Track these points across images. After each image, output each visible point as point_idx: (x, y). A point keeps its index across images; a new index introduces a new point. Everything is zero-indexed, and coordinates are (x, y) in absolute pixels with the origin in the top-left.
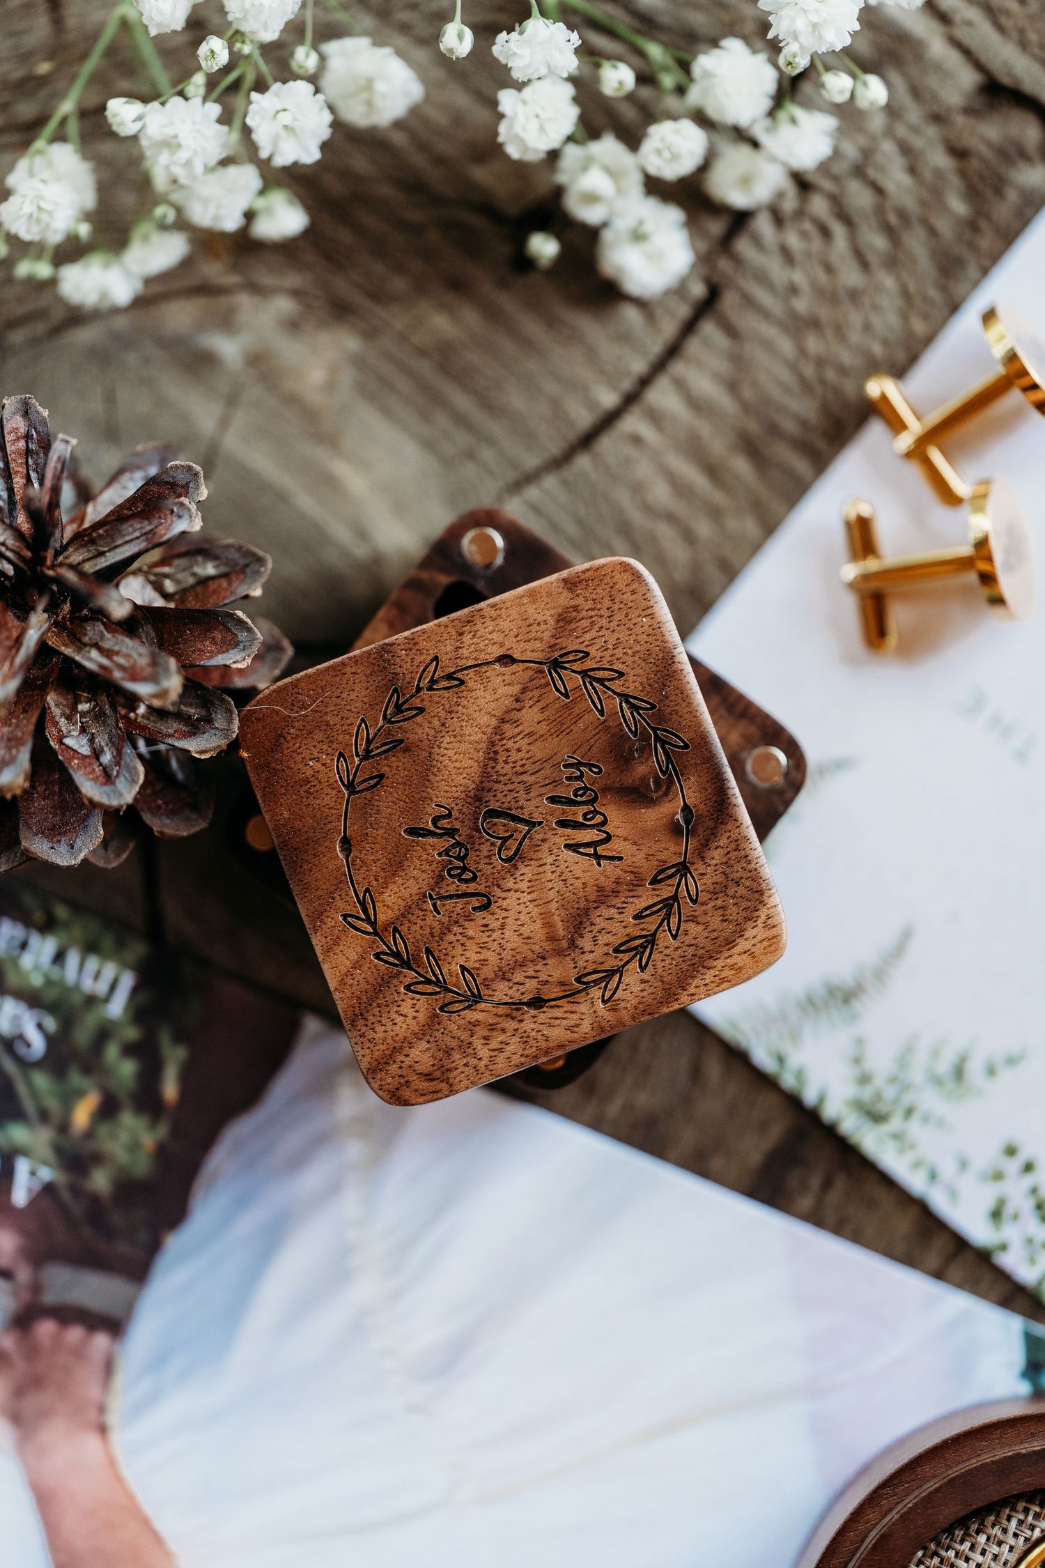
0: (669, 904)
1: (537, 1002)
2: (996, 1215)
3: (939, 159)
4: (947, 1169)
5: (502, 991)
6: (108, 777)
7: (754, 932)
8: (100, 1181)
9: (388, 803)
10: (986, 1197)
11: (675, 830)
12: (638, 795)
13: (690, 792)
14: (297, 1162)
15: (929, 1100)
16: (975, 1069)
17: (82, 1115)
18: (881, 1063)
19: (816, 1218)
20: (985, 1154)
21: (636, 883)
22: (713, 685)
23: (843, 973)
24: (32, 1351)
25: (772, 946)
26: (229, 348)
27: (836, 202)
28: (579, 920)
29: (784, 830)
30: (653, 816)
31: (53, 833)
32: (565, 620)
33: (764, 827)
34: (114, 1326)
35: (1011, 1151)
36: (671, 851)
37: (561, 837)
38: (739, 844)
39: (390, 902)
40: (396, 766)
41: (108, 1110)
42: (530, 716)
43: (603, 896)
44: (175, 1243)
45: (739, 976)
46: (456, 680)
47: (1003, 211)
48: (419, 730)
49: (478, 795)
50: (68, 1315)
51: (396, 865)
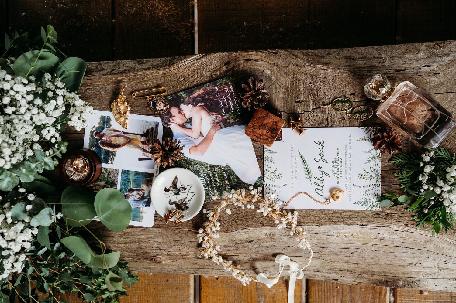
0: (268, 139)
1: (257, 137)
2: (266, 169)
3: (321, 119)
4: (266, 165)
5: (256, 134)
6: (249, 104)
7: (270, 145)
8: (228, 121)
9: (260, 120)
10: (267, 168)
11: (272, 136)
12: (272, 132)
13: (274, 135)
14: (238, 130)
15: (269, 161)
16: (273, 162)
17: (231, 117)
18: (269, 157)
19: (258, 160)
20: (269, 166)
21: (267, 136)
22: (281, 131)
23: (272, 151)
24: (216, 125)
25: (270, 146)
26: (278, 90)
27: (313, 116)
28: (263, 135)
29: (277, 142)
30: (272, 134)
31: (244, 104)
32: (278, 121)
33: (276, 140)
34: (221, 128)
35: (270, 167)
36: (270, 137)
37: (266, 130)
38: (274, 140)
39: (255, 124)
40: (263, 119)
41: (232, 118)
42: (271, 123)
43: (265, 135)
44: (228, 127)
45: (267, 146)
46: (270, 118)
47: (321, 125)
48: (266, 118)
49: (265, 124)
50: (220, 125)
51: (258, 123)
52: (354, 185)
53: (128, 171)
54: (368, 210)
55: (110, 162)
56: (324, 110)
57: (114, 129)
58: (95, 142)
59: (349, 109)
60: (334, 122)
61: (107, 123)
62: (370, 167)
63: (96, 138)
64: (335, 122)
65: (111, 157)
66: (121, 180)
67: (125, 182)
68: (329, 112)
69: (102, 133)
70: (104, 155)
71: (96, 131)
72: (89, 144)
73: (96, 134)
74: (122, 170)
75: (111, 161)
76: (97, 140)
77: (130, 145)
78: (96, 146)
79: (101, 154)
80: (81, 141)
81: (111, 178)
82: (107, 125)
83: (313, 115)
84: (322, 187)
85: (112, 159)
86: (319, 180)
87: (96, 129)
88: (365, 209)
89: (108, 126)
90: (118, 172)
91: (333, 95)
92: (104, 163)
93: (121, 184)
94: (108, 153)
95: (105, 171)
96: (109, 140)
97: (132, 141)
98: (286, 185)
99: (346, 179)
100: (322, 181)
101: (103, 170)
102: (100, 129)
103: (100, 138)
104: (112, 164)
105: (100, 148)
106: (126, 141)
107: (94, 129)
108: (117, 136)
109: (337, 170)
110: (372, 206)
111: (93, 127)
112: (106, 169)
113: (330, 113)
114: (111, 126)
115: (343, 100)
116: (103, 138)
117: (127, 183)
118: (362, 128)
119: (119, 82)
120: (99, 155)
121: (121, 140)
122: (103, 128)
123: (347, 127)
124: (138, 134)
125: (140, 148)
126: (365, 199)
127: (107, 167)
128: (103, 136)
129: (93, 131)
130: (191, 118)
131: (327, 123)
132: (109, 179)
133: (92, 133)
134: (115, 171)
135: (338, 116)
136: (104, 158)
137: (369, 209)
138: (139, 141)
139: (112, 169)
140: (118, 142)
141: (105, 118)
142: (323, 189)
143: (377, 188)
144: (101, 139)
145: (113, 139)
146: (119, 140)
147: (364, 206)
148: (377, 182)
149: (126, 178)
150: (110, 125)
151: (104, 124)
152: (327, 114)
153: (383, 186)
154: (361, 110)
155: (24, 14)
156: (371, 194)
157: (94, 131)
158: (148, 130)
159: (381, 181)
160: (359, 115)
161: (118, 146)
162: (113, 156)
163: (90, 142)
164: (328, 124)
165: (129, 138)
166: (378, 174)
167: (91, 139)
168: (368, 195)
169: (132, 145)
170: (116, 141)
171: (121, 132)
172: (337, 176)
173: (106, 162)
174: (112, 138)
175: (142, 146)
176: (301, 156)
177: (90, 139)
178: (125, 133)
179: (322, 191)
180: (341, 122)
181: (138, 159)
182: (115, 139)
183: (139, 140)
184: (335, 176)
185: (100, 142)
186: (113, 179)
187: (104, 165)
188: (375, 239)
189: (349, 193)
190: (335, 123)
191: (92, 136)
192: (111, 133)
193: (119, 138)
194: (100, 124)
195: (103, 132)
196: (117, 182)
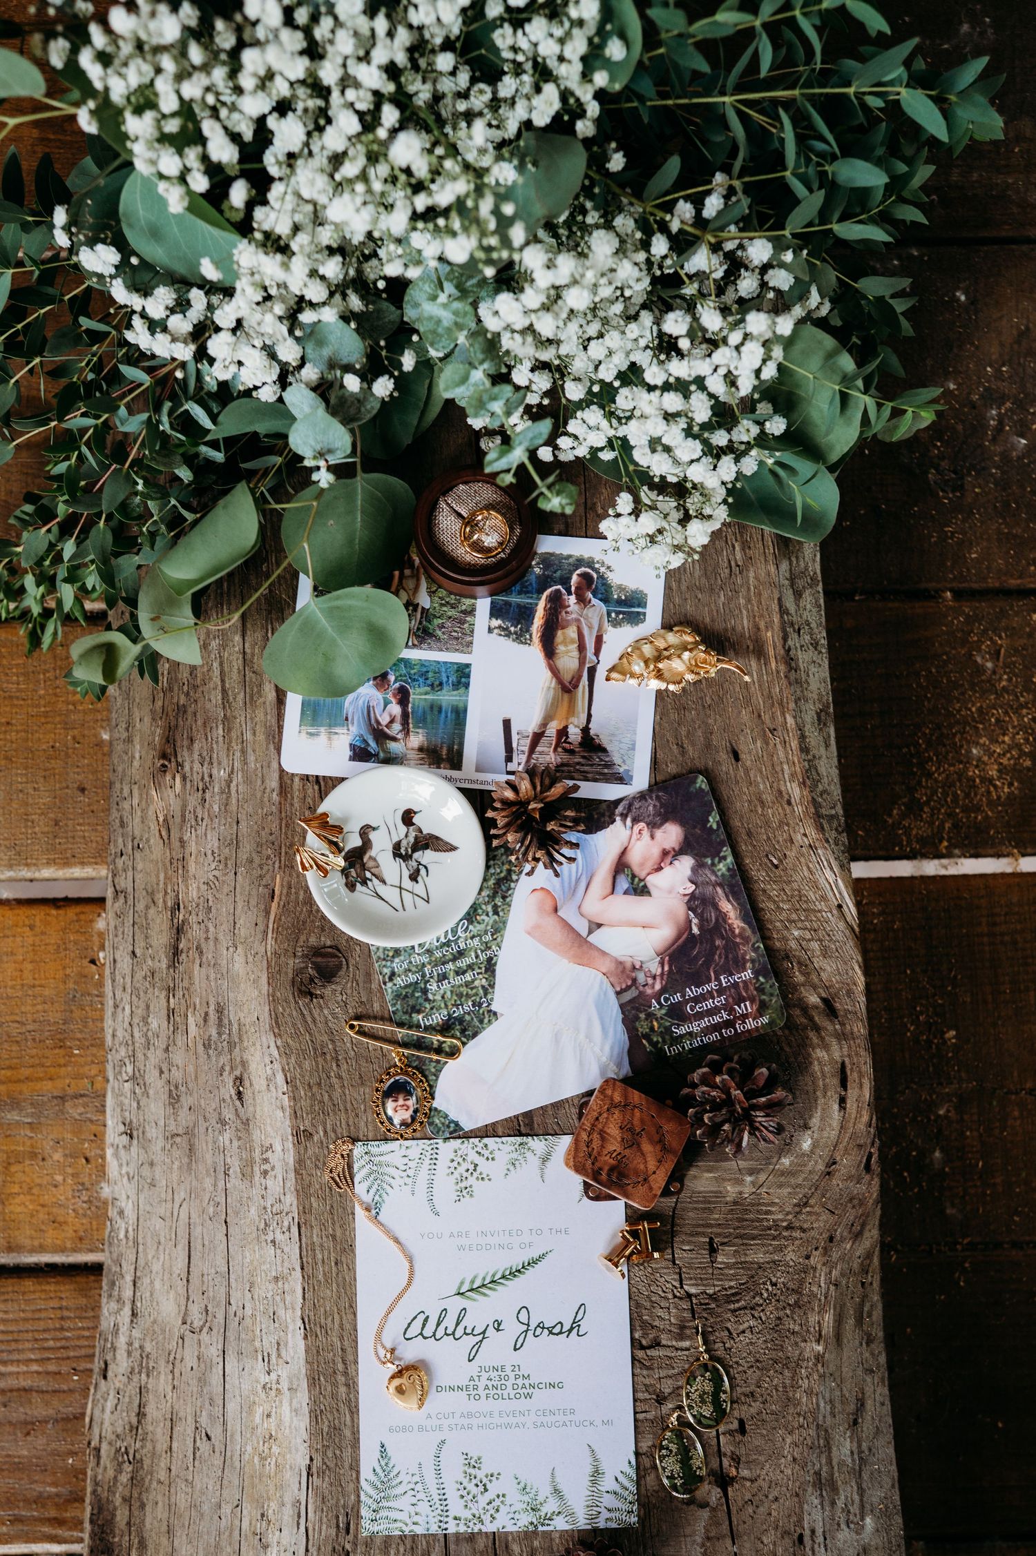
0: (590, 1156)
1: (597, 1119)
2: (486, 1146)
3: (656, 1323)
4: (501, 1146)
5: (605, 1115)
6: (703, 1093)
7: (572, 1164)
8: (642, 1016)
9: (653, 1130)
10: (490, 1147)
11: (601, 1169)
12: (612, 1169)
13: (604, 1176)
15: (515, 1155)
16: (512, 1168)
17: (655, 1024)
18: (529, 1154)
19: (516, 1117)
20: (497, 1154)
21: (599, 1154)
22: (615, 1198)
23: (548, 1164)
24: (628, 977)
25: (567, 1165)
26: (749, 1179)
27: (666, 1298)
28: (603, 1139)
29: (581, 1187)
30: (606, 1168)
31: (704, 1074)
32: (651, 1188)
33: (585, 1182)
34: (618, 993)
35: (492, 1159)
36: (598, 1165)
37: (619, 1150)
38: (587, 1176)
39: (637, 1113)
40: (656, 1138)
41: (652, 1029)
42: (642, 1167)
43: (603, 1146)
44: (621, 1016)
45: (568, 1153)
46: (660, 1161)
47: (637, 1323)
48: (658, 1147)
49: (639, 1145)
50: (628, 988)
51: (642, 1121)
52: (443, 1442)
53: (467, 686)
54: (362, 1494)
55: (496, 623)
56: (688, 1332)
57: (605, 638)
58: (558, 573)
59: (694, 1416)
60: (648, 1368)
61: (623, 613)
62: (504, 1496)
63: (575, 579)
64: (651, 1372)
65: (512, 629)
66: (438, 662)
67: (430, 675)
68: (682, 1350)
69: (590, 595)
70: (519, 606)
71: (595, 576)
72: (552, 554)
73: (586, 577)
74: (468, 666)
75: (500, 627)
76: (565, 581)
77: (552, 692)
78: (548, 577)
79: (520, 593)
80: (562, 527)
81: (442, 626)
82: (618, 613)
83: (670, 1296)
84: (434, 1335)
85: (504, 629)
86: (458, 1324)
87: (602, 577)
88: (363, 1483)
89: (613, 615)
90: (462, 652)
91: (737, 1363)
92: (492, 603)
93: (422, 663)
94: (523, 616)
95: (464, 607)
96: (568, 621)
97: (566, 696)
98: (437, 1214)
99: (462, 1415)
100: (453, 1334)
101: (468, 602)
102: (602, 589)
103: (573, 589)
104: (490, 630)
105: (540, 591)
106: (567, 677)
107: (602, 570)
108: (582, 648)
109: (490, 1384)
110: (374, 1506)
111: (609, 568)
112: (471, 612)
113: (679, 1353)
114: (614, 626)
115: (723, 1396)
116: (572, 599)
117: (429, 682)
118: (633, 1462)
119: (759, 651)
120: (518, 587)
121: (568, 659)
122: (605, 600)
123: (635, 1413)
124: (589, 716)
126: (398, 1480)
127: (477, 613)
128: (581, 600)
129: (597, 566)
130: (649, 893)
131: (644, 1342)
132: (440, 621)
133: (590, 563)
134: (464, 641)
135: (670, 1382)
136: (508, 604)
137: (363, 1497)
138: (567, 719)
139: (472, 632)
140: (561, 648)
141: (639, 606)
142: (425, 1338)
143: (436, 1520)
144: (570, 593)
145: (572, 632)
146: (568, 652)
147: (373, 1478)
148: (456, 1518)
149: (445, 679)
150: (616, 624)
151: (620, 602)
152: (674, 1343)
153: (442, 1540)
154: (691, 1458)
155: (963, 298)
156: (414, 1500)
157: (597, 571)
158: (604, 750)
159: (457, 1535)
160: (674, 1450)
161: (549, 651)
162: (516, 633)
163: (561, 557)
164: (643, 1348)
165: (576, 686)
166: (481, 1522)
167: (571, 560)
168: (412, 1493)
169: (554, 699)
170: (566, 645)
171: (594, 658)
172: (472, 1383)
173: (495, 612)
174: (575, 629)
175: (552, 730)
176: (533, 1262)
177: (570, 556)
178: (592, 672)
179: (421, 1334)
180: (651, 1390)
181: (508, 717)
182: (572, 642)
183: (573, 720)
184: (472, 1379)
185: (558, 591)
186: (439, 633)
187: (483, 605)
188: (263, 1515)
189: (416, 1428)
190: (645, 1372)
191: (580, 562)
192: (590, 628)
193: (576, 654)
194: (621, 588)
195: (595, 601)
196: (431, 649)
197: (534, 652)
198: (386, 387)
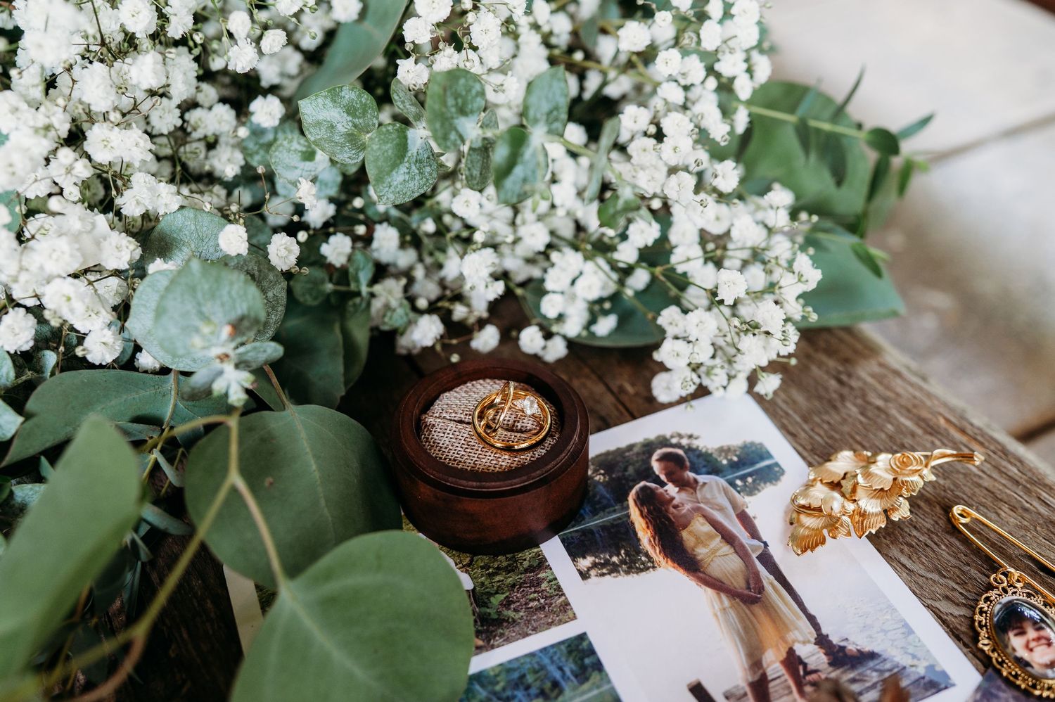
53: (598, 666)
55: (585, 563)
57: (750, 512)
58: (631, 470)
61: (750, 474)
63: (656, 466)
65: (615, 559)
66: (532, 655)
67: (530, 679)
69: (691, 475)
70: (604, 527)
71: (680, 452)
72: (608, 453)
74: (582, 637)
75: (595, 565)
76: (648, 474)
77: (732, 613)
78: (619, 479)
79: (595, 513)
80: (599, 423)
81: (507, 603)
82: (743, 478)
85: (602, 566)
87: (689, 450)
89: (739, 482)
90: (561, 622)
92: (563, 541)
93: (506, 668)
94: (621, 536)
95: (526, 564)
96: (684, 516)
97: (757, 609)
101: (528, 554)
102: (701, 462)
103: (663, 477)
104: (584, 575)
105: (622, 498)
106: (739, 584)
107: (684, 442)
108: (729, 538)
111: (690, 437)
112: (542, 564)
114: (751, 493)
116: (671, 489)
117: (533, 691)
120: (588, 508)
121: (724, 562)
122: (715, 470)
124: (812, 619)
125: (756, 663)
127: (551, 562)
128: (683, 484)
129: (674, 441)
132: (501, 597)
133: (663, 442)
134: (556, 608)
136: (584, 532)
138: (783, 639)
139: (559, 588)
140: (701, 552)
141: (762, 458)
144: (662, 484)
145: (700, 526)
146: (714, 552)
149: (557, 675)
150: (751, 490)
151: (734, 466)
157: (679, 446)
158: (872, 656)
161: (689, 564)
162: (623, 562)
163: (620, 452)
165: (761, 589)
167: (636, 450)
169: (742, 620)
170: (705, 545)
171: (756, 542)
173: (576, 551)
174: (702, 520)
175: (773, 664)
177: (631, 447)
178: (766, 559)
181: (692, 679)
182: (711, 537)
183: (791, 636)
185: (644, 488)
186: (510, 613)
187: (553, 549)
191: (649, 447)
192: (721, 509)
193: (726, 549)
194: (725, 451)
195: (701, 478)
196: (508, 640)
197: (667, 575)
198: (290, 251)
